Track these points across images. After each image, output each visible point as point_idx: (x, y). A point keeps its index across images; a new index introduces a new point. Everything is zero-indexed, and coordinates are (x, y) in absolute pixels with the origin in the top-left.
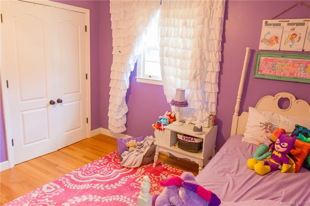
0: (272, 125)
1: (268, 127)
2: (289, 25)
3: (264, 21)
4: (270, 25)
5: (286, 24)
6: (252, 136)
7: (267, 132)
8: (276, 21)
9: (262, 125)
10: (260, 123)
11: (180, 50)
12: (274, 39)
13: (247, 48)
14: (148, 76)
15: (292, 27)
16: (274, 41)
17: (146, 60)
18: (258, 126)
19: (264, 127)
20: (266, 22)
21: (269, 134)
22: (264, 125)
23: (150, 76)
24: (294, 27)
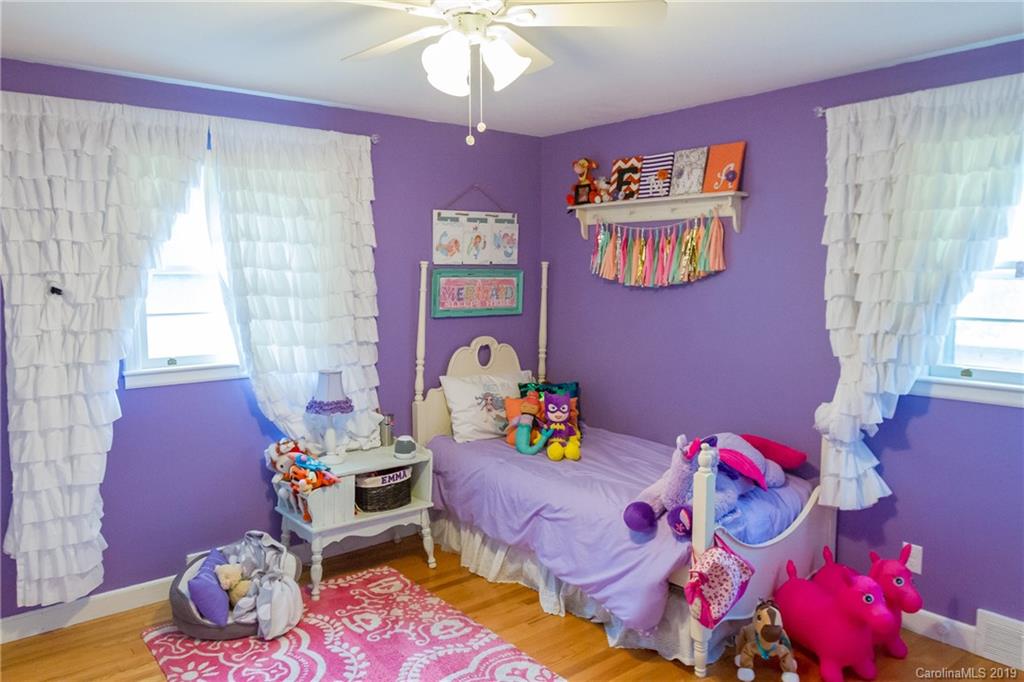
0: (492, 395)
1: (489, 401)
2: (469, 220)
3: (435, 212)
4: (445, 219)
5: (465, 218)
6: (475, 427)
7: (489, 410)
8: (451, 213)
9: (480, 401)
10: (477, 399)
11: (289, 275)
12: (453, 244)
13: (422, 262)
14: (166, 362)
15: (474, 224)
16: (454, 248)
17: (148, 312)
18: (473, 406)
19: (484, 402)
20: (439, 214)
21: (495, 413)
22: (483, 399)
23: (172, 362)
24: (476, 224)
